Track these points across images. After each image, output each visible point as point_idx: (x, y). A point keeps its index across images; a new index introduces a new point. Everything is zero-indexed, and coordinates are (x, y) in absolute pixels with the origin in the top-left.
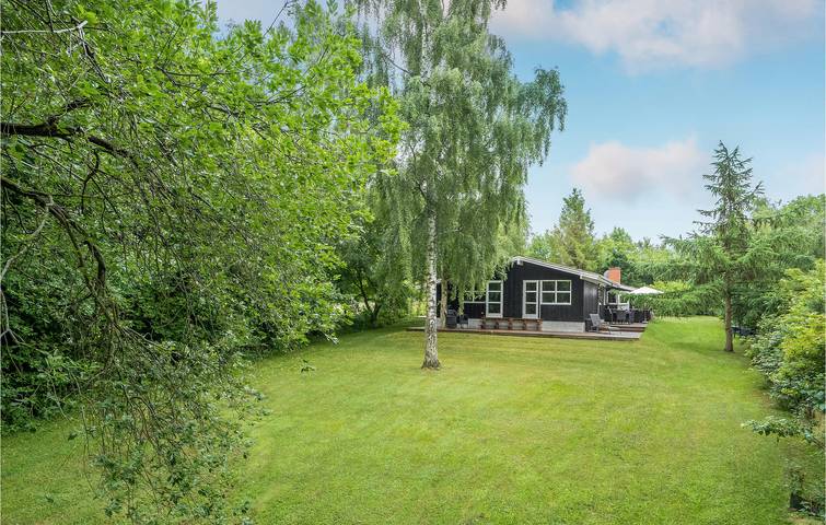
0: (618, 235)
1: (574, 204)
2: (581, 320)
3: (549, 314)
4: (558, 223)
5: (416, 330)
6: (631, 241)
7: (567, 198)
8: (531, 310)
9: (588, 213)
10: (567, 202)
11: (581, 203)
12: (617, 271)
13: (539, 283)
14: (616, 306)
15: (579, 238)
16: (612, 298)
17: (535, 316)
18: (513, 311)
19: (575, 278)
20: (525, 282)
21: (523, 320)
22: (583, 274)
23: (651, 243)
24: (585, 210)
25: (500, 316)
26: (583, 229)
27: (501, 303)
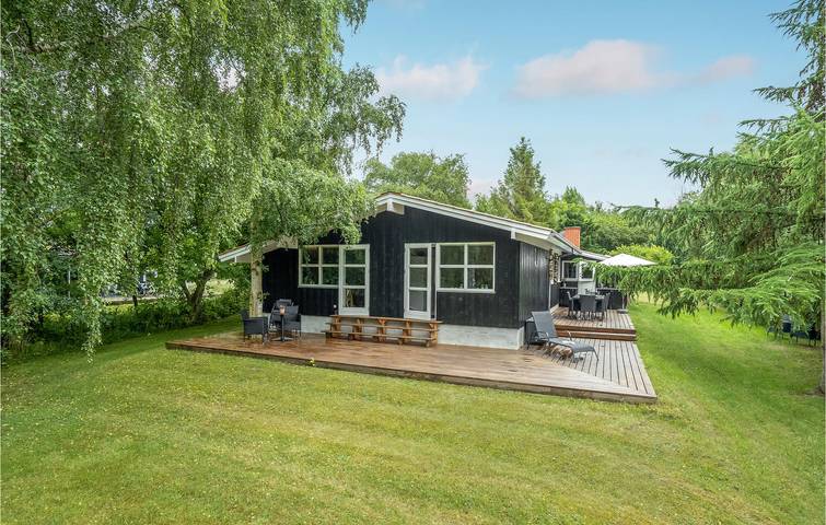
0: (571, 196)
1: (522, 156)
2: (515, 325)
3: (452, 310)
4: (503, 180)
5: (182, 347)
6: (584, 203)
7: (514, 148)
8: (417, 302)
9: (538, 166)
10: (514, 153)
11: (530, 155)
12: (576, 232)
13: (435, 248)
14: (576, 284)
15: (528, 196)
16: (571, 271)
17: (426, 316)
18: (387, 302)
19: (501, 236)
20: (408, 247)
21: (404, 323)
22: (516, 229)
23: (603, 207)
24: (534, 163)
25: (364, 312)
26: (531, 185)
27: (367, 287)
